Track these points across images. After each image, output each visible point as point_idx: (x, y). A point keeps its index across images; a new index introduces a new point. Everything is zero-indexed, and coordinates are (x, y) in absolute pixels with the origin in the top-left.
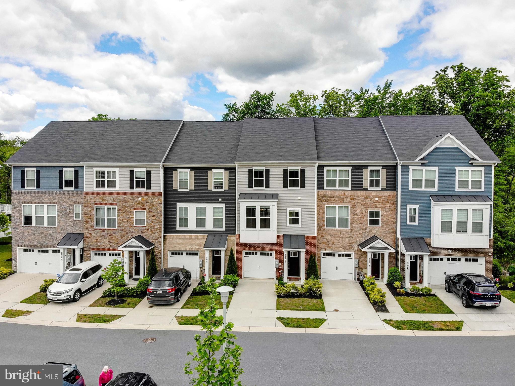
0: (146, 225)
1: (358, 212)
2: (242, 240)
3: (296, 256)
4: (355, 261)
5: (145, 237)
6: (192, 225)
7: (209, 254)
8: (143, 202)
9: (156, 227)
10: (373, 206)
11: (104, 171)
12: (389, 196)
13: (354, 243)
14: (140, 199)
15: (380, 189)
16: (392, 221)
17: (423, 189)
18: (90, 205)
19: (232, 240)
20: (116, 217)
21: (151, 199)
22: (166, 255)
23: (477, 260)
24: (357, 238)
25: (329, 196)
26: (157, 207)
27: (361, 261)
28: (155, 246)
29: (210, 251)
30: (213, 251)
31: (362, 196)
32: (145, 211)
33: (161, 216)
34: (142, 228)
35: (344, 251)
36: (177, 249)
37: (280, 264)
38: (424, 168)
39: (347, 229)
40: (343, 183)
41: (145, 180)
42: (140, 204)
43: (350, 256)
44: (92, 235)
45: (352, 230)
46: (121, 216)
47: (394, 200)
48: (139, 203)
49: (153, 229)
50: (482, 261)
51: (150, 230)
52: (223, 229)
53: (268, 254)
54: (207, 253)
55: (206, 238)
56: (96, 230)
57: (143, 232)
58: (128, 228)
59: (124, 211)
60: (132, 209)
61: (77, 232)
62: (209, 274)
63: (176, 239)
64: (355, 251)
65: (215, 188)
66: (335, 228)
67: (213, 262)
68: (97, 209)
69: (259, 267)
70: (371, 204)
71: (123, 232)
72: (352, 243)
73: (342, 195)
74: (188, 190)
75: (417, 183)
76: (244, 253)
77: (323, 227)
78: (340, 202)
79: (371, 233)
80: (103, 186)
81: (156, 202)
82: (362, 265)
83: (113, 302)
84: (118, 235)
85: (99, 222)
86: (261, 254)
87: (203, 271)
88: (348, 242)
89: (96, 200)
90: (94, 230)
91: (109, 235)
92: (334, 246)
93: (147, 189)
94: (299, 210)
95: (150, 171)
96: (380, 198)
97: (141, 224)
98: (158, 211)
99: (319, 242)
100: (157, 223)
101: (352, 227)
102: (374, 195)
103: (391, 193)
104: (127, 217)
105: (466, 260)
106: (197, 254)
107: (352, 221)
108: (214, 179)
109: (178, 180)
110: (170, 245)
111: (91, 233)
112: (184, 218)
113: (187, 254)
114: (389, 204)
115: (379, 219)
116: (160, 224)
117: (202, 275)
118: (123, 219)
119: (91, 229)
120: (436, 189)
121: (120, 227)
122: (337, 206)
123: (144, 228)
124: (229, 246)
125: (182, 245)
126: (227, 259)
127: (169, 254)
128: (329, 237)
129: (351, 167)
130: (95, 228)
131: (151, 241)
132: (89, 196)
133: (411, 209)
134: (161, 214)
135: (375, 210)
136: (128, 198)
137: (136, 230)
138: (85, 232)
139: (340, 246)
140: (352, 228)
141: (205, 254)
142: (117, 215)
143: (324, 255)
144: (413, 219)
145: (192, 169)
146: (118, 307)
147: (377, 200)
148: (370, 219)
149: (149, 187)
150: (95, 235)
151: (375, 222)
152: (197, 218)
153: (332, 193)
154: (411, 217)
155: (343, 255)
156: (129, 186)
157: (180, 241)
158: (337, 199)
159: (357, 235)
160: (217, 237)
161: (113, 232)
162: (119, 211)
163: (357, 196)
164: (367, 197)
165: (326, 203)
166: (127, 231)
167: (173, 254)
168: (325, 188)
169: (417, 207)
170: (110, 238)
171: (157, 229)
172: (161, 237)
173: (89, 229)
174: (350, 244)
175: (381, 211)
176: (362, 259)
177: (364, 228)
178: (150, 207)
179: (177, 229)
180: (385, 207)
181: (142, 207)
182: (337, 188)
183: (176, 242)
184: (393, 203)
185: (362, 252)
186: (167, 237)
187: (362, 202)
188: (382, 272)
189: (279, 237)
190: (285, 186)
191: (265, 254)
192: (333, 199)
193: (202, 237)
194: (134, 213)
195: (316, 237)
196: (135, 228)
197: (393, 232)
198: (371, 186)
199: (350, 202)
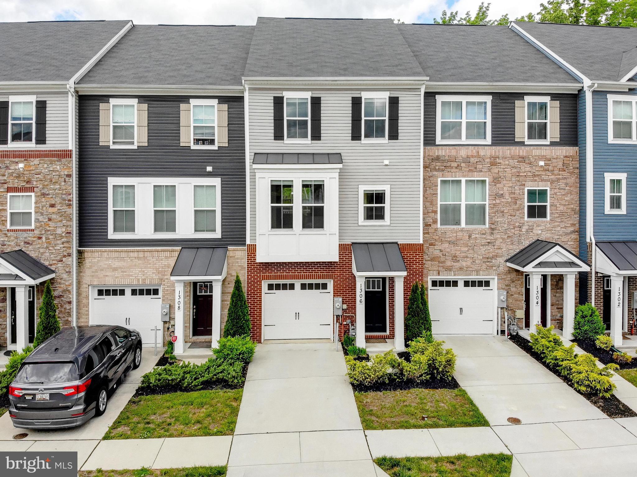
0: (36, 227)
1: (506, 191)
2: (261, 258)
3: (379, 288)
4: (499, 296)
5: (33, 255)
6: (144, 228)
7: (185, 292)
8: (27, 172)
9: (59, 231)
10: (535, 179)
12: (566, 157)
13: (497, 256)
14: (21, 165)
15: (549, 143)
16: (573, 210)
17: (634, 140)
19: (238, 259)
21: (46, 166)
22: (84, 295)
24: (503, 246)
25: (447, 158)
26: (60, 184)
27: (512, 295)
28: (58, 274)
29: (186, 284)
30: (195, 284)
31: (512, 158)
32: (33, 194)
33: (70, 205)
34: (25, 235)
35: (477, 275)
36: (110, 282)
37: (345, 307)
38: (634, 99)
39: (482, 227)
40: (476, 130)
41: (34, 122)
42: (21, 179)
43: (487, 284)
45: (492, 229)
47: (574, 166)
48: (18, 177)
49: (52, 235)
51: (44, 239)
52: (218, 235)
53: (317, 286)
54: (179, 289)
55: (177, 254)
57: (28, 243)
60: (2, 190)
62: (185, 336)
63: (108, 258)
64: (498, 274)
65: (196, 141)
66: (458, 226)
67: (193, 309)
69: (297, 315)
70: (529, 174)
72: (492, 258)
73: (472, 156)
74: (135, 147)
75: (622, 129)
76: (265, 285)
77: (433, 226)
78: (470, 171)
79: (532, 234)
81: (57, 173)
82: (514, 302)
86: (303, 287)
87: (171, 330)
88: (484, 256)
92: (457, 265)
93: (37, 143)
94: (386, 188)
95: (45, 101)
96: (549, 162)
97: (24, 225)
98: (62, 194)
99: (426, 257)
101: (493, 224)
102: (536, 156)
103: (571, 151)
106: (156, 292)
107: (494, 210)
108: (195, 120)
109: (112, 124)
110: (93, 272)
112: (125, 210)
113: (134, 292)
114: (565, 174)
115: (545, 206)
116: (69, 223)
117: (168, 339)
123: (31, 234)
124: (230, 272)
125: (122, 272)
126: (226, 301)
127: (93, 293)
128: (446, 245)
129: (490, 97)
131: (46, 263)
133: (612, 181)
134: (70, 200)
135: (539, 187)
137: (12, 238)
139: (469, 263)
140: (493, 226)
141: (174, 290)
143: (434, 283)
144: (616, 203)
145: (142, 99)
147: (542, 166)
148: (529, 206)
149: (41, 140)
151: (538, 212)
152: (155, 211)
153: (453, 152)
154: (612, 198)
155: (473, 284)
157: (117, 264)
158: (463, 165)
159: (503, 239)
160: (203, 253)
163: (505, 158)
164: (523, 159)
165: (441, 173)
167: (100, 293)
168: (439, 141)
169: (623, 176)
172: (69, 255)
174: (489, 260)
175: (551, 189)
176: (513, 289)
177: (517, 224)
178: (44, 185)
179: (110, 237)
180: (559, 179)
181: (24, 184)
182: (464, 140)
183: (106, 266)
184: (573, 172)
185: (514, 275)
186: (86, 255)
187: (514, 170)
188: (552, 315)
189: (344, 249)
190: (356, 136)
191: (311, 287)
192: (454, 164)
193: (168, 254)
194: (6, 198)
195: (422, 245)
196: (9, 235)
197: (574, 232)
198: (530, 137)
199: (490, 170)
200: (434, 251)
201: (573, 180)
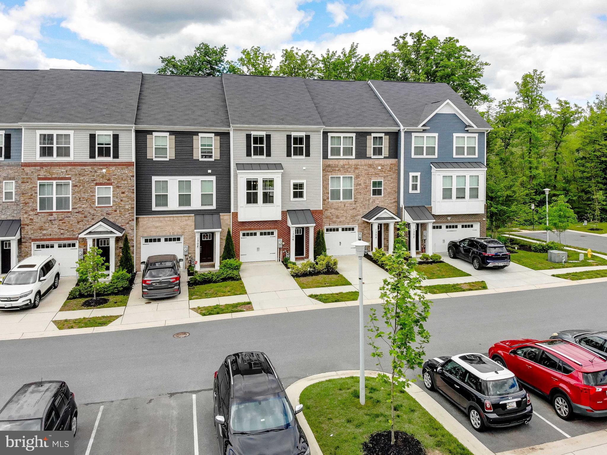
0: (113, 205)
1: (362, 182)
2: (241, 219)
3: (300, 233)
4: (359, 235)
5: (111, 220)
6: (173, 204)
8: (108, 174)
9: (127, 207)
10: (376, 176)
11: (53, 135)
12: (391, 164)
13: (358, 215)
14: (104, 171)
15: (383, 158)
16: (395, 191)
17: (425, 156)
18: (31, 180)
20: (70, 196)
21: (119, 171)
22: (138, 242)
23: (472, 226)
24: (361, 210)
25: (333, 165)
26: (127, 181)
27: (365, 235)
28: (126, 231)
30: (201, 234)
31: (365, 165)
32: (111, 187)
33: (132, 193)
34: (107, 209)
35: (348, 225)
36: (154, 234)
37: (284, 243)
38: (425, 135)
39: (351, 200)
40: (348, 151)
41: (111, 146)
42: (105, 178)
43: (353, 229)
44: (34, 220)
45: (356, 202)
46: (77, 194)
47: (396, 168)
48: (103, 177)
49: (123, 209)
50: (477, 226)
51: (118, 211)
52: (214, 207)
53: (269, 233)
54: (198, 237)
55: (193, 218)
56: (39, 214)
57: (109, 214)
58: (88, 209)
59: (81, 187)
60: (92, 184)
61: (8, 219)
63: (153, 221)
64: (358, 224)
65: (202, 156)
66: (339, 201)
67: (200, 248)
68: (40, 185)
69: (258, 249)
70: (373, 173)
71: (80, 215)
72: (355, 216)
73: (346, 165)
74: (168, 159)
75: (419, 150)
76: (241, 233)
77: (327, 200)
78: (345, 172)
79: (374, 203)
80: (50, 154)
81: (126, 175)
82: (366, 238)
83: (93, 302)
84: (73, 219)
85: (45, 203)
86: (261, 234)
88: (352, 215)
89: (40, 174)
90: (36, 214)
91: (60, 220)
92: (338, 220)
93: (113, 158)
94: (304, 181)
95: (118, 135)
96: (383, 167)
97: (105, 204)
98: (129, 186)
99: (323, 216)
100: (128, 201)
102: (377, 164)
103: (393, 161)
104: (86, 196)
105: (463, 226)
107: (357, 192)
108: (202, 145)
109: (154, 147)
110: (143, 229)
111: (32, 218)
112: (162, 195)
113: (166, 240)
114: (391, 173)
115: (381, 189)
117: (188, 264)
118: (80, 198)
119: (32, 213)
120: (436, 156)
121: (76, 208)
122: (342, 177)
123: (110, 209)
124: (222, 227)
125: (161, 229)
127: (143, 241)
128: (333, 210)
129: (355, 134)
130: (38, 211)
131: (120, 225)
132: (29, 168)
134: (132, 190)
135: (378, 180)
136: (87, 170)
137: (99, 212)
138: (24, 218)
139: (344, 219)
140: (356, 200)
142: (71, 193)
143: (327, 230)
144: (415, 187)
145: (172, 133)
146: (103, 307)
147: (379, 169)
148: (373, 189)
149: (116, 156)
150: (39, 221)
151: (377, 192)
152: (179, 195)
153: (336, 162)
154: (413, 185)
155: (346, 229)
156: (89, 154)
157: (158, 224)
158: (341, 169)
159: (361, 206)
160: (207, 217)
161: (66, 215)
162: (75, 188)
163: (361, 165)
164: (370, 166)
165: (331, 173)
166: (86, 214)
167: (146, 241)
168: (329, 156)
169: (418, 174)
170: (61, 224)
171: (128, 210)
172: (133, 220)
173: (30, 213)
175: (384, 181)
176: (365, 232)
177: (368, 199)
178: (118, 182)
179: (153, 209)
180: (387, 176)
181: (106, 181)
182: (342, 156)
183: (151, 226)
184: (395, 172)
185: (366, 224)
186: (140, 219)
187: (366, 172)
188: (384, 244)
189: (284, 213)
190: (289, 155)
191: (265, 234)
192: (337, 169)
193: (187, 218)
194: (95, 189)
195: (322, 210)
196: (97, 210)
197: (395, 202)
198: (374, 154)
199: (354, 172)
200: (328, 213)
201: (395, 176)
